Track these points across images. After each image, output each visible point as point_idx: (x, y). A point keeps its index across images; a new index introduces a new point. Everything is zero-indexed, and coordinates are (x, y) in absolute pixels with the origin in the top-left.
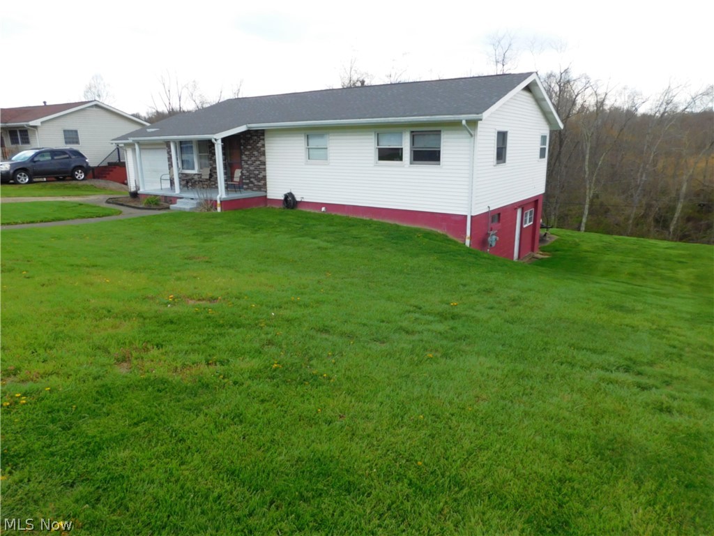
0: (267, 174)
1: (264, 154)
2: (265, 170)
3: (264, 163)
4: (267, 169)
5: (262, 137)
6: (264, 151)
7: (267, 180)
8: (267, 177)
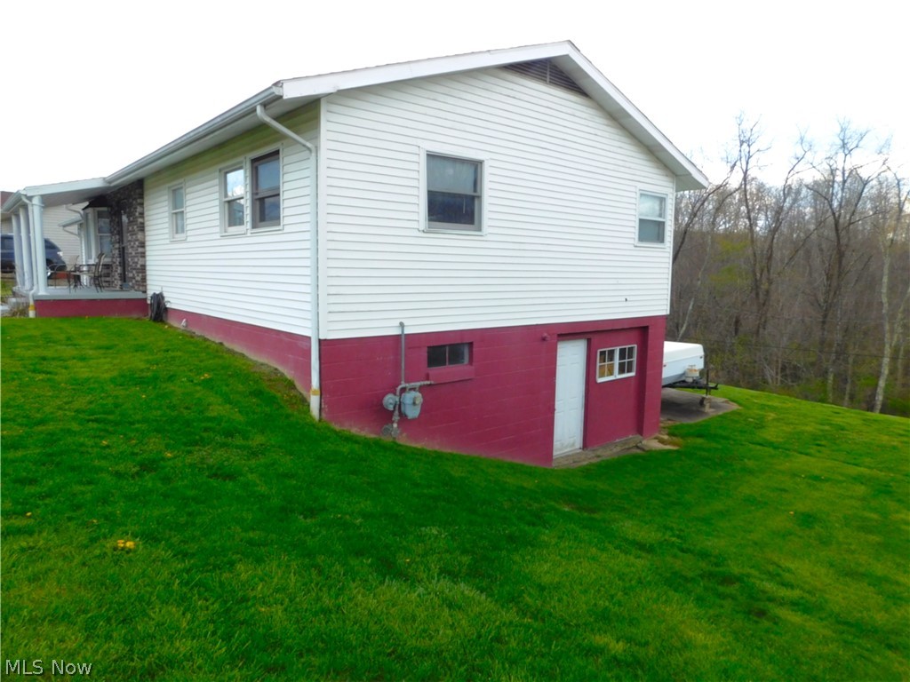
0: (148, 263)
1: (142, 228)
2: (143, 255)
3: (143, 245)
4: (147, 253)
5: (139, 201)
6: (143, 223)
7: (148, 273)
8: (148, 268)
